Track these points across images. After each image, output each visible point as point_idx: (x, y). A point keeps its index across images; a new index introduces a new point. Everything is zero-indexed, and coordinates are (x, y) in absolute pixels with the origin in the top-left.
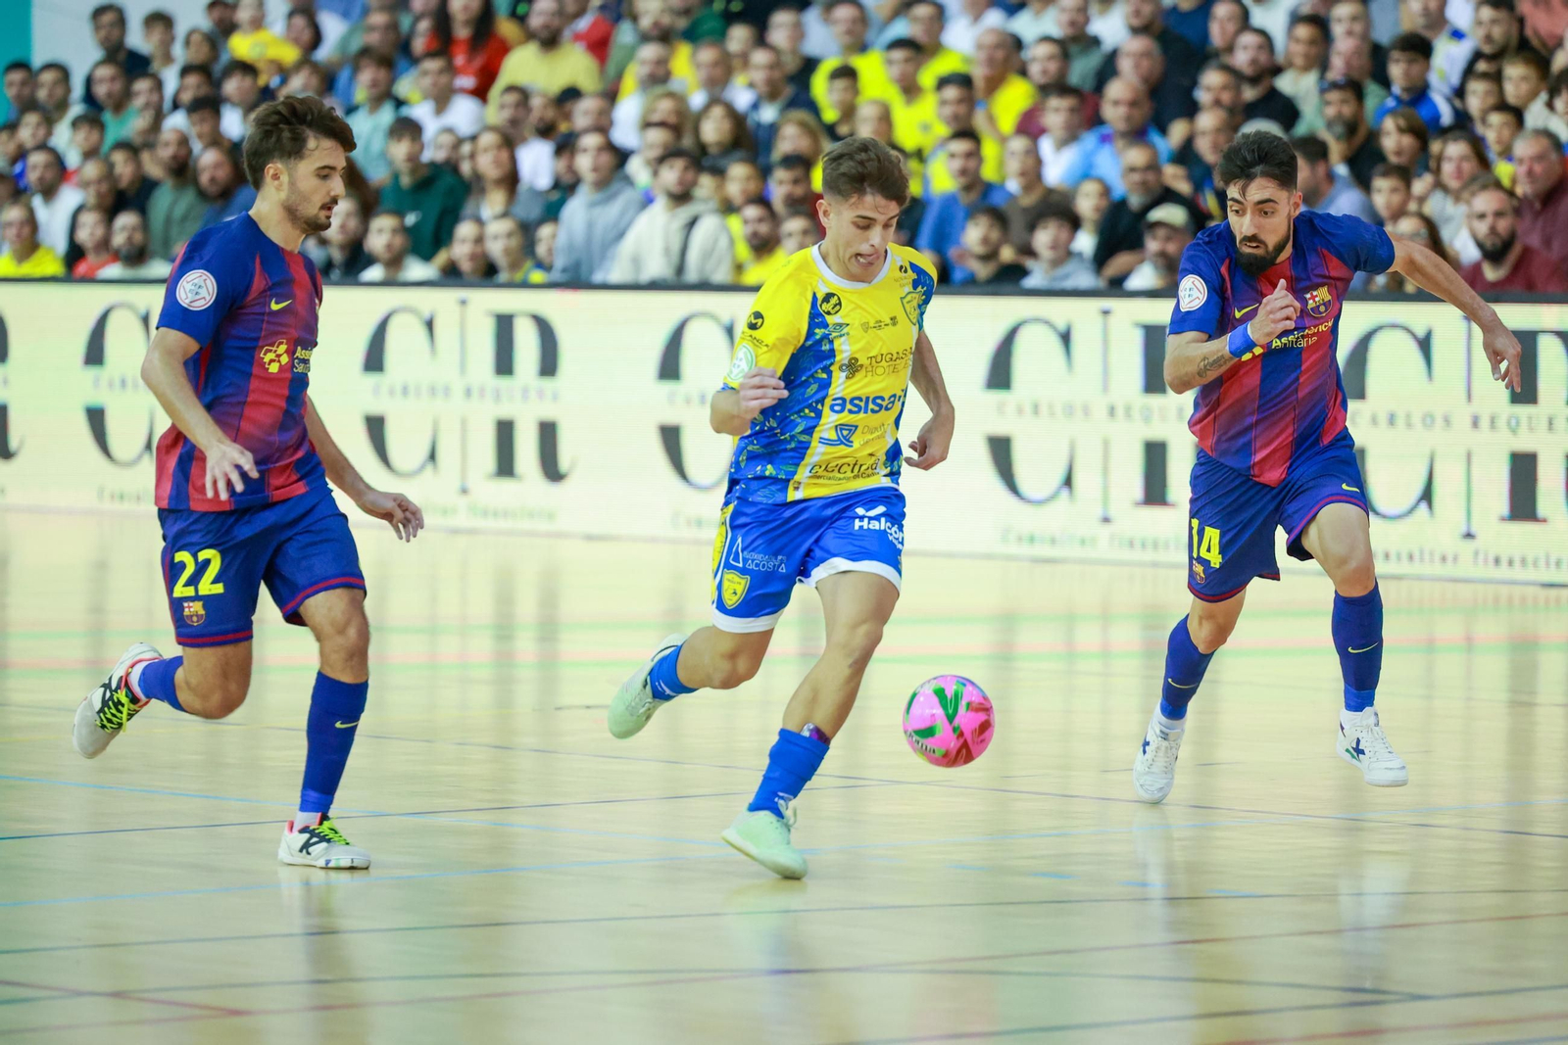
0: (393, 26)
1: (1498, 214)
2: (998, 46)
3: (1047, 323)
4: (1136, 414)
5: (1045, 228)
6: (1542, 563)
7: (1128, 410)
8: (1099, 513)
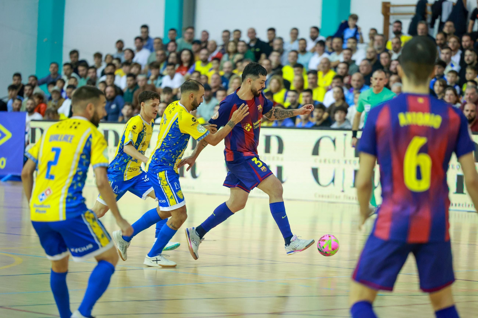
0: (164, 54)
1: (472, 111)
2: (325, 63)
3: (329, 137)
4: (352, 162)
5: (337, 113)
6: (464, 205)
7: (350, 161)
8: (341, 189)
